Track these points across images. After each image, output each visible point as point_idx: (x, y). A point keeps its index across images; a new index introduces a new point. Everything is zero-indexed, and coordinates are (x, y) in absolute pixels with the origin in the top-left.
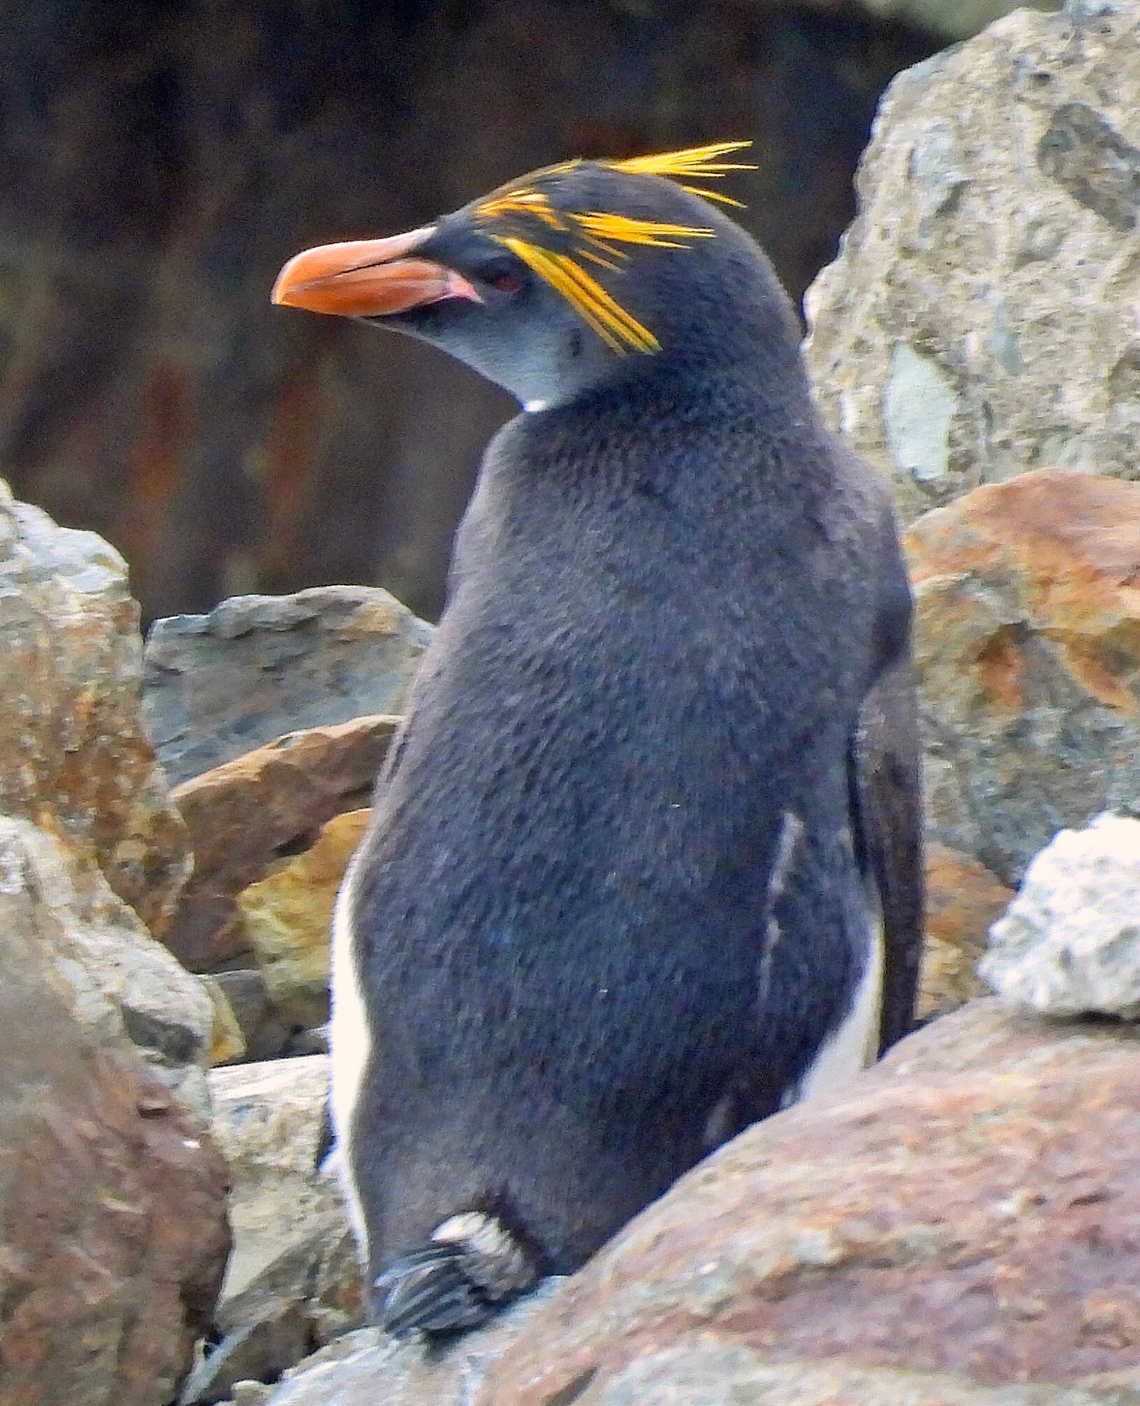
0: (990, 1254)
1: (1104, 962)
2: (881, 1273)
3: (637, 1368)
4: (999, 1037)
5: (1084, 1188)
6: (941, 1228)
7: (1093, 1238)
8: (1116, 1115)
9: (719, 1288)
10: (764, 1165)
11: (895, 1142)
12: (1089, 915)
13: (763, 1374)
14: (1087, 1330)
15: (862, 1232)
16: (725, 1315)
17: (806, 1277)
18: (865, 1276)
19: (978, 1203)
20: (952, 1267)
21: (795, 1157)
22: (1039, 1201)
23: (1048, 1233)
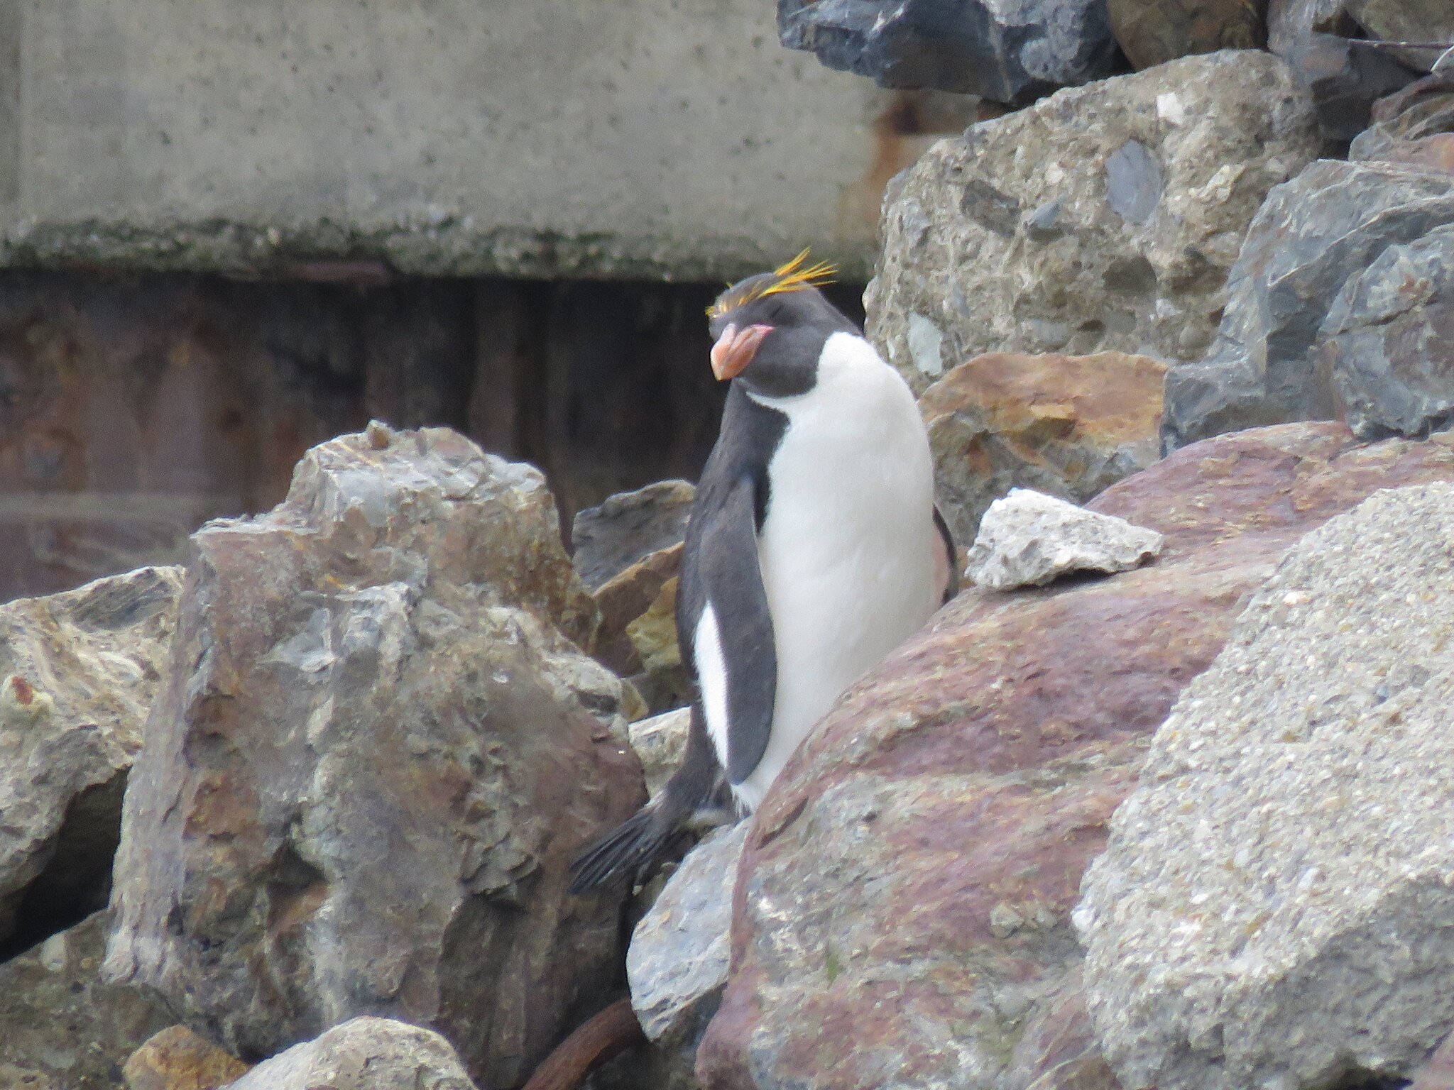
0: (991, 710)
1: (1024, 560)
2: (939, 728)
3: (827, 794)
4: (979, 605)
5: (1031, 670)
6: (965, 702)
7: (1040, 693)
8: (1043, 632)
9: (861, 749)
10: (874, 685)
11: (936, 664)
12: (1013, 538)
13: (890, 787)
14: (1044, 739)
15: (926, 710)
16: (867, 761)
17: (903, 736)
18: (930, 730)
19: (981, 686)
20: (973, 720)
21: (888, 679)
22: (1010, 680)
23: (1017, 695)
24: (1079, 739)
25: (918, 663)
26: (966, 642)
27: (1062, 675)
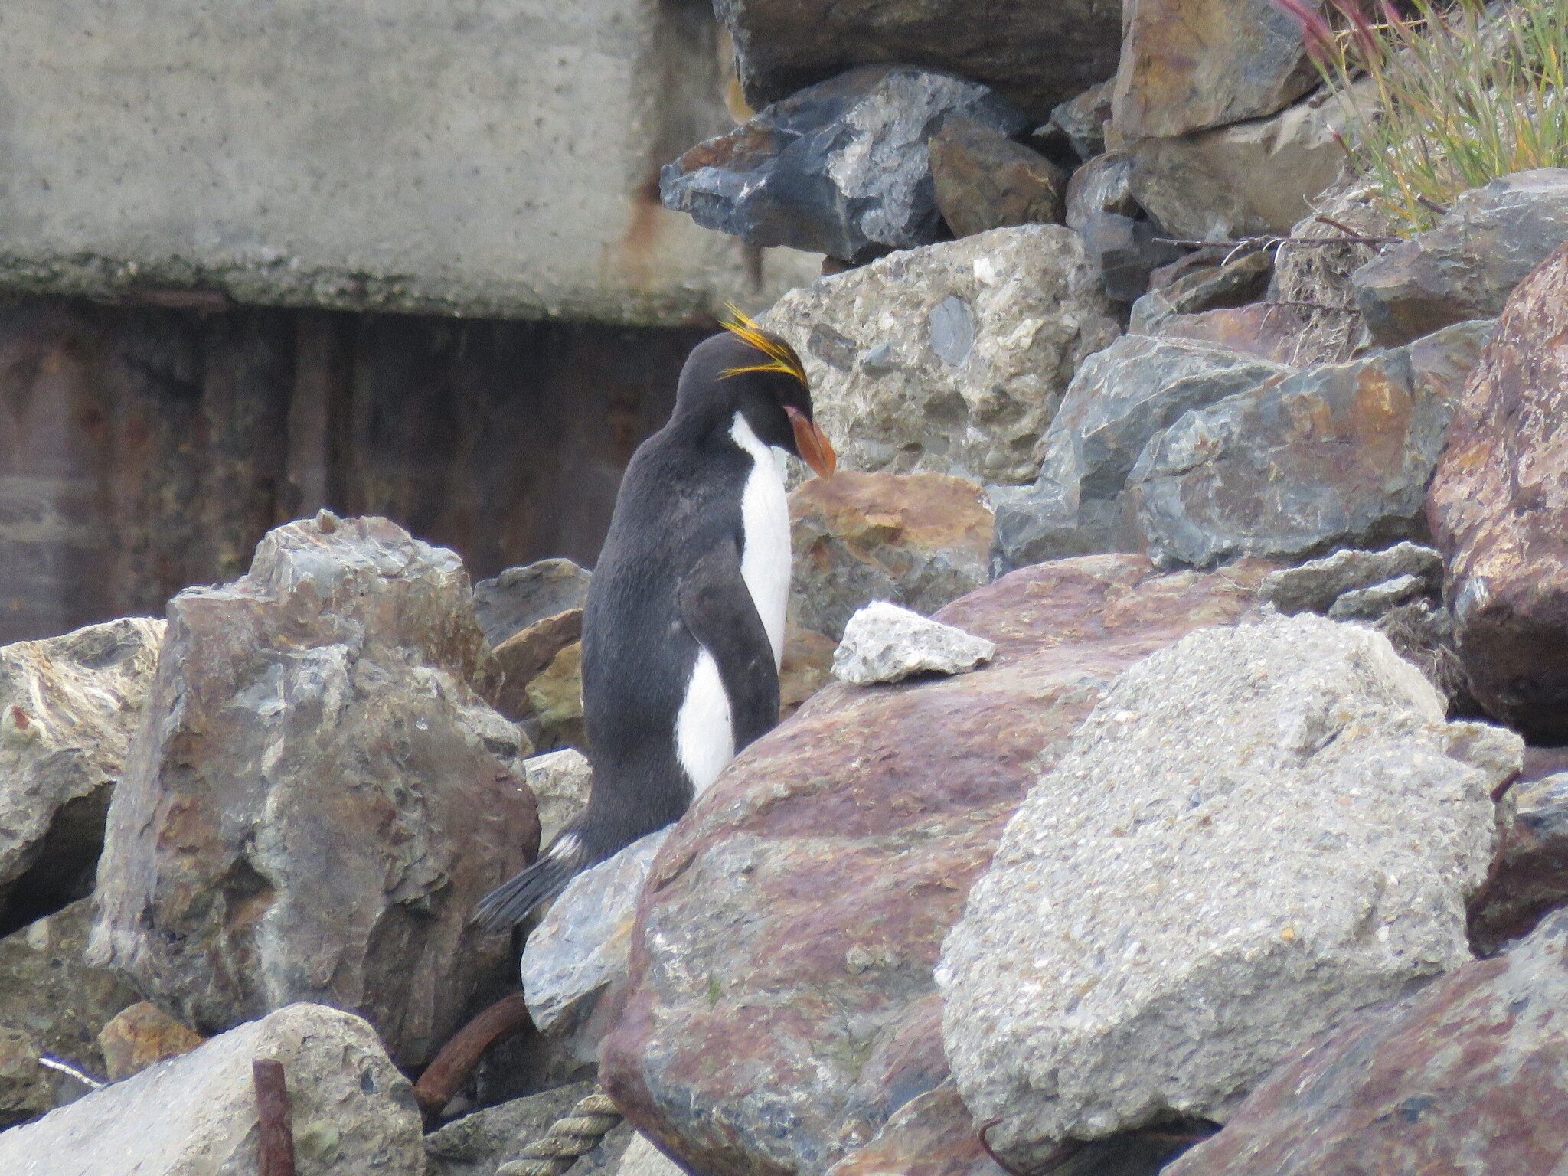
0: (851, 785)
1: (880, 661)
2: (807, 798)
3: (713, 850)
4: (841, 697)
5: (884, 753)
6: (829, 777)
7: (892, 772)
8: (894, 722)
9: (741, 813)
10: (754, 761)
11: (805, 745)
12: (871, 643)
13: (765, 846)
14: (894, 810)
15: (797, 782)
16: (746, 824)
17: (777, 804)
18: (802, 800)
19: (842, 764)
20: (836, 792)
21: (766, 756)
22: (867, 761)
23: (872, 773)
24: (923, 811)
25: (791, 744)
26: (831, 727)
27: (912, 757)
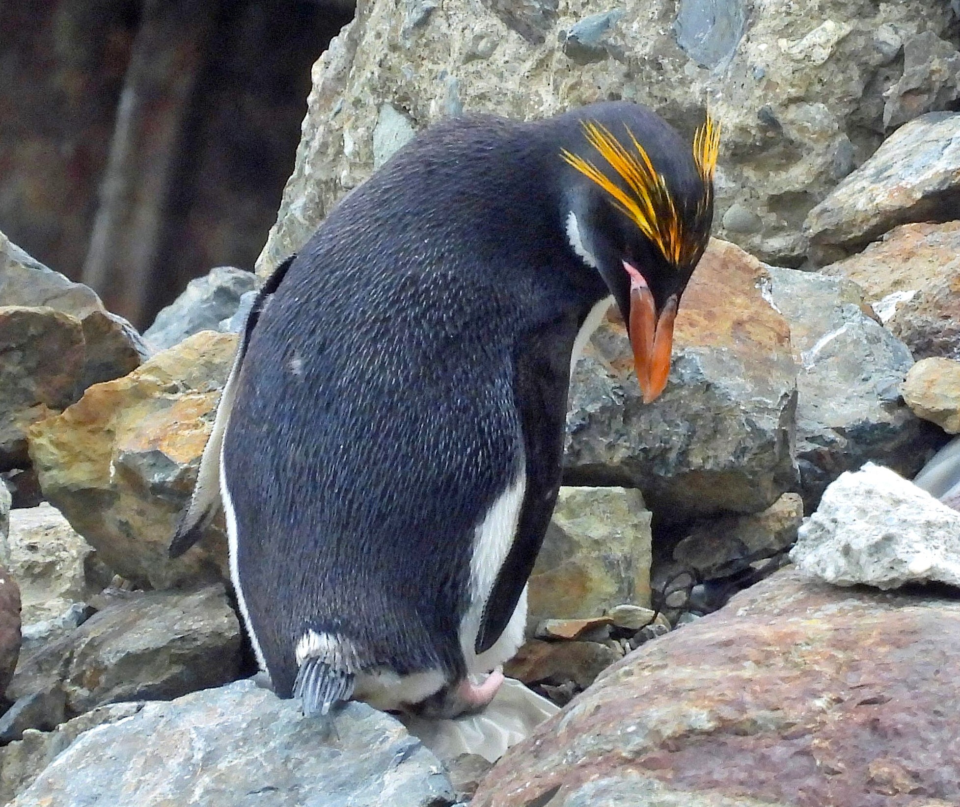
0: (810, 732)
1: (871, 555)
2: (741, 738)
3: (588, 787)
4: (800, 595)
5: (867, 694)
6: (779, 714)
7: (874, 725)
8: (882, 650)
9: (638, 741)
10: (665, 666)
11: (746, 658)
12: (860, 525)
13: (669, 797)
14: (871, 782)
15: (728, 713)
16: (642, 759)
17: (693, 738)
18: (731, 740)
19: (802, 699)
20: (785, 738)
21: (681, 663)
22: (839, 701)
23: (846, 721)
24: (915, 792)
25: (721, 652)
26: (788, 641)
27: (908, 710)
